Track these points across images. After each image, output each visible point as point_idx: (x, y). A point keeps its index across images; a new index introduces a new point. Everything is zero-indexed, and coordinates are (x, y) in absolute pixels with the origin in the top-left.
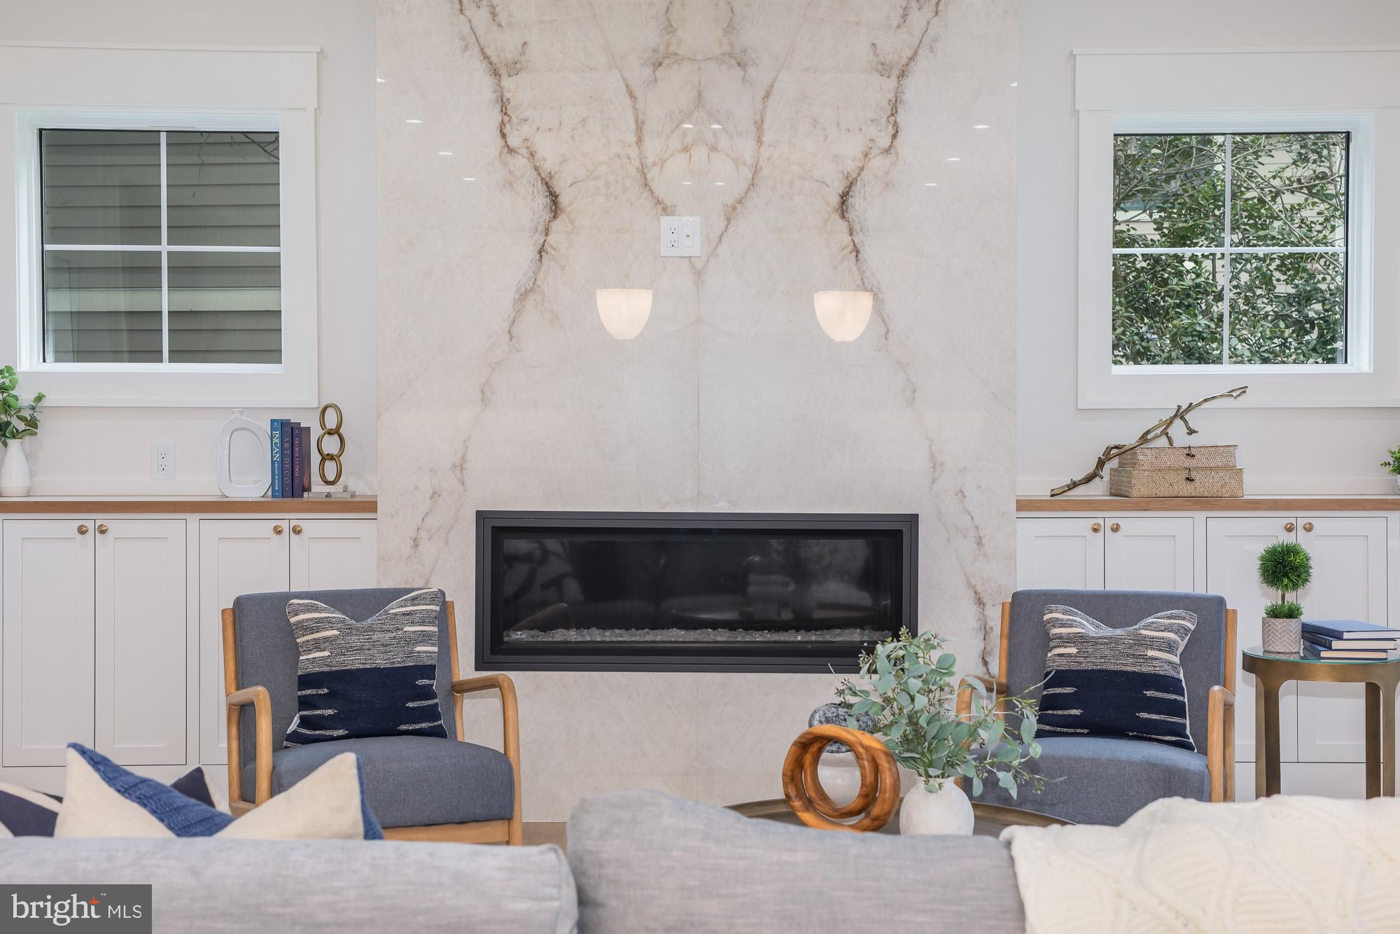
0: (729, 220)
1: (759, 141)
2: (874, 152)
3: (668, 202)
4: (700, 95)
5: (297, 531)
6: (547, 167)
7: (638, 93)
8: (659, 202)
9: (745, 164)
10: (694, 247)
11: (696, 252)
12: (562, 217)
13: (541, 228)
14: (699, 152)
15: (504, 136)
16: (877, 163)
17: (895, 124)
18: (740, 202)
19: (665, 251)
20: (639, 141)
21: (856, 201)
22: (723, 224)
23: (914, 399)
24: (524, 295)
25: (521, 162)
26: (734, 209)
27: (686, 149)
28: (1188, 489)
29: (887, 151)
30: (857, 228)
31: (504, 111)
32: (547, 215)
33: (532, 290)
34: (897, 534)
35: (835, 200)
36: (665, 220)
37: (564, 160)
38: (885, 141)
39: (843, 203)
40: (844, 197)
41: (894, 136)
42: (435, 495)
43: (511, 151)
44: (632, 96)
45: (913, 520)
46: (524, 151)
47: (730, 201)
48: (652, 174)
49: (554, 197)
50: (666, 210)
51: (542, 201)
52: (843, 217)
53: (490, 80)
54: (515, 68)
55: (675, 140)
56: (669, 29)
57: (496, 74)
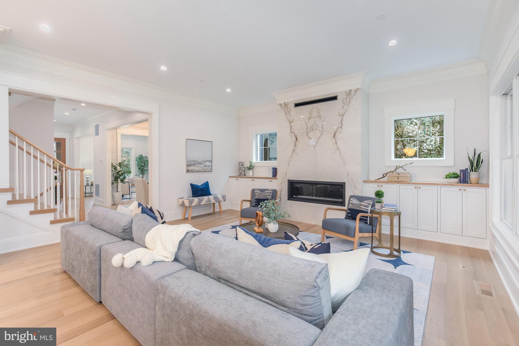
0: (318, 139)
1: (323, 128)
2: (339, 128)
3: (311, 138)
4: (315, 122)
5: (271, 181)
6: (296, 134)
7: (307, 123)
8: (309, 138)
9: (320, 131)
10: (314, 144)
12: (298, 141)
13: (295, 142)
14: (315, 130)
15: (291, 131)
16: (339, 129)
17: (342, 123)
18: (320, 137)
19: (310, 144)
20: (307, 130)
21: (336, 135)
22: (318, 140)
23: (345, 165)
24: (293, 151)
25: (293, 134)
26: (319, 138)
27: (313, 130)
28: (398, 180)
29: (341, 127)
30: (336, 139)
31: (291, 128)
34: (342, 185)
37: (298, 133)
38: (340, 126)
39: (334, 136)
40: (334, 135)
41: (342, 125)
42: (283, 177)
43: (292, 132)
44: (306, 124)
45: (345, 183)
46: (293, 132)
48: (309, 134)
49: (297, 138)
50: (310, 139)
51: (295, 139)
52: (334, 138)
53: (289, 124)
54: (292, 122)
55: (311, 129)
56: (311, 114)
57: (290, 123)
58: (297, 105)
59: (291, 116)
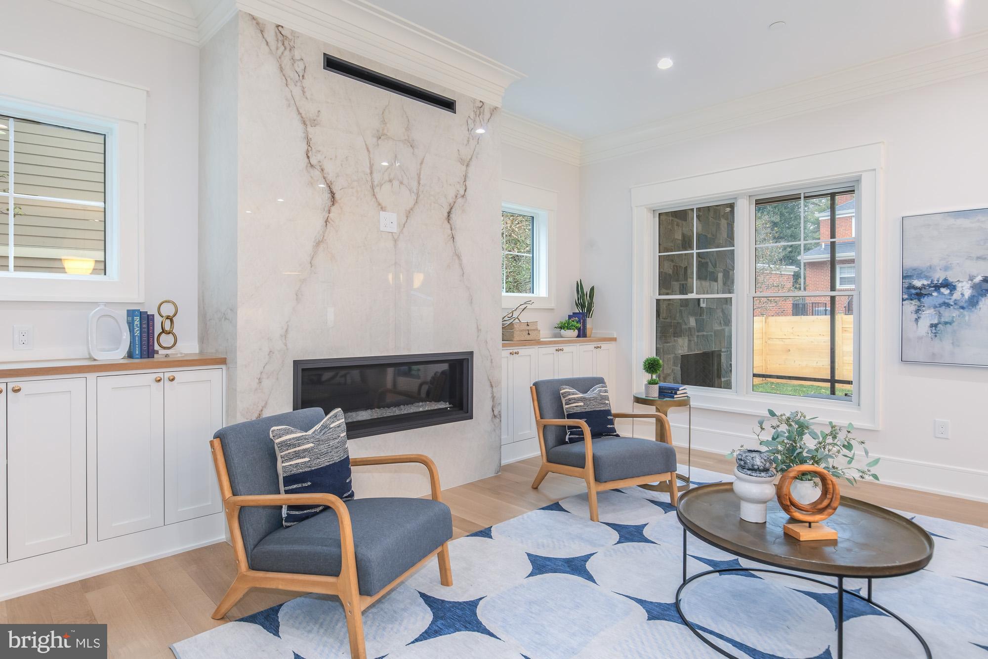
0: (407, 217)
1: (419, 183)
2: (459, 196)
3: (383, 205)
4: (396, 157)
6: (330, 177)
7: (371, 149)
8: (379, 204)
9: (413, 192)
10: (394, 229)
11: (395, 230)
12: (336, 205)
13: (326, 209)
14: (396, 183)
15: (308, 157)
16: (460, 201)
17: (466, 185)
18: (412, 209)
19: (382, 228)
20: (371, 173)
21: (453, 216)
22: (406, 218)
23: (472, 303)
24: (318, 243)
25: (316, 173)
26: (410, 212)
27: (390, 181)
28: (528, 338)
29: (463, 196)
30: (453, 227)
31: (308, 144)
32: (330, 203)
33: (322, 241)
35: (446, 214)
36: (382, 213)
37: (338, 176)
38: (462, 192)
39: (449, 216)
40: (449, 213)
41: (465, 191)
42: (271, 352)
43: (312, 166)
44: (368, 150)
45: (471, 353)
46: (318, 167)
47: (408, 208)
48: (377, 190)
49: (333, 194)
50: (383, 209)
51: (327, 195)
52: (449, 222)
53: (301, 127)
54: (315, 123)
55: (386, 178)
56: (384, 122)
57: (304, 123)
58: (333, 64)
59: (308, 94)
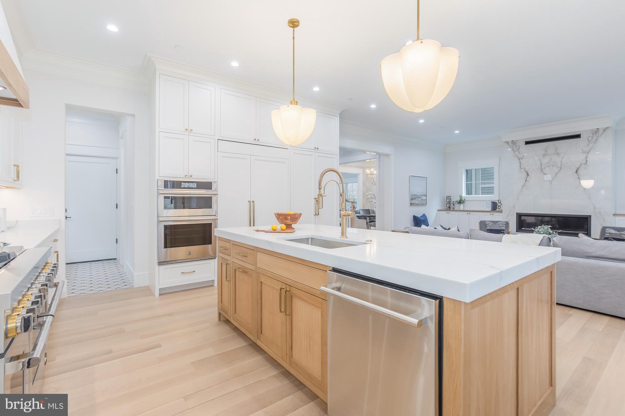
0: (556, 175)
1: (561, 164)
3: (546, 173)
4: (551, 159)
6: (527, 170)
8: (544, 173)
9: (559, 167)
11: (550, 179)
12: (529, 176)
13: (526, 177)
14: (551, 167)
15: (520, 167)
16: (583, 166)
17: (587, 160)
18: (558, 172)
19: (545, 180)
20: (541, 166)
21: (579, 171)
22: (555, 175)
24: (523, 186)
25: (523, 170)
27: (549, 166)
29: (585, 164)
30: (579, 175)
31: (520, 164)
32: (527, 176)
33: (525, 185)
34: (587, 218)
35: (575, 171)
36: (545, 176)
37: (529, 169)
39: (577, 171)
41: (586, 162)
42: (510, 211)
43: (521, 168)
44: (540, 160)
45: (590, 216)
46: (523, 168)
47: (556, 172)
48: (543, 170)
49: (528, 174)
51: (526, 174)
52: (577, 173)
53: (518, 160)
54: (522, 158)
55: (547, 165)
56: (546, 151)
57: (519, 159)
58: (527, 143)
59: (520, 153)
